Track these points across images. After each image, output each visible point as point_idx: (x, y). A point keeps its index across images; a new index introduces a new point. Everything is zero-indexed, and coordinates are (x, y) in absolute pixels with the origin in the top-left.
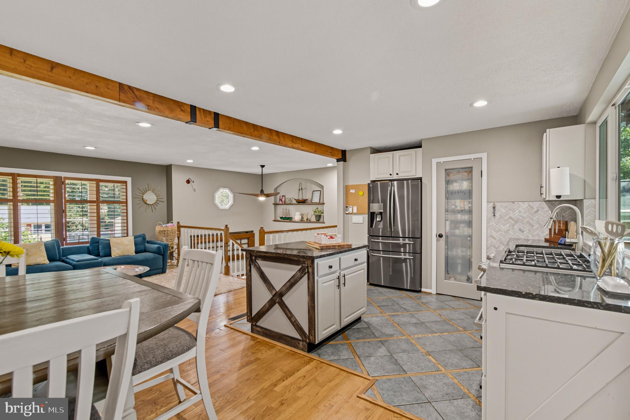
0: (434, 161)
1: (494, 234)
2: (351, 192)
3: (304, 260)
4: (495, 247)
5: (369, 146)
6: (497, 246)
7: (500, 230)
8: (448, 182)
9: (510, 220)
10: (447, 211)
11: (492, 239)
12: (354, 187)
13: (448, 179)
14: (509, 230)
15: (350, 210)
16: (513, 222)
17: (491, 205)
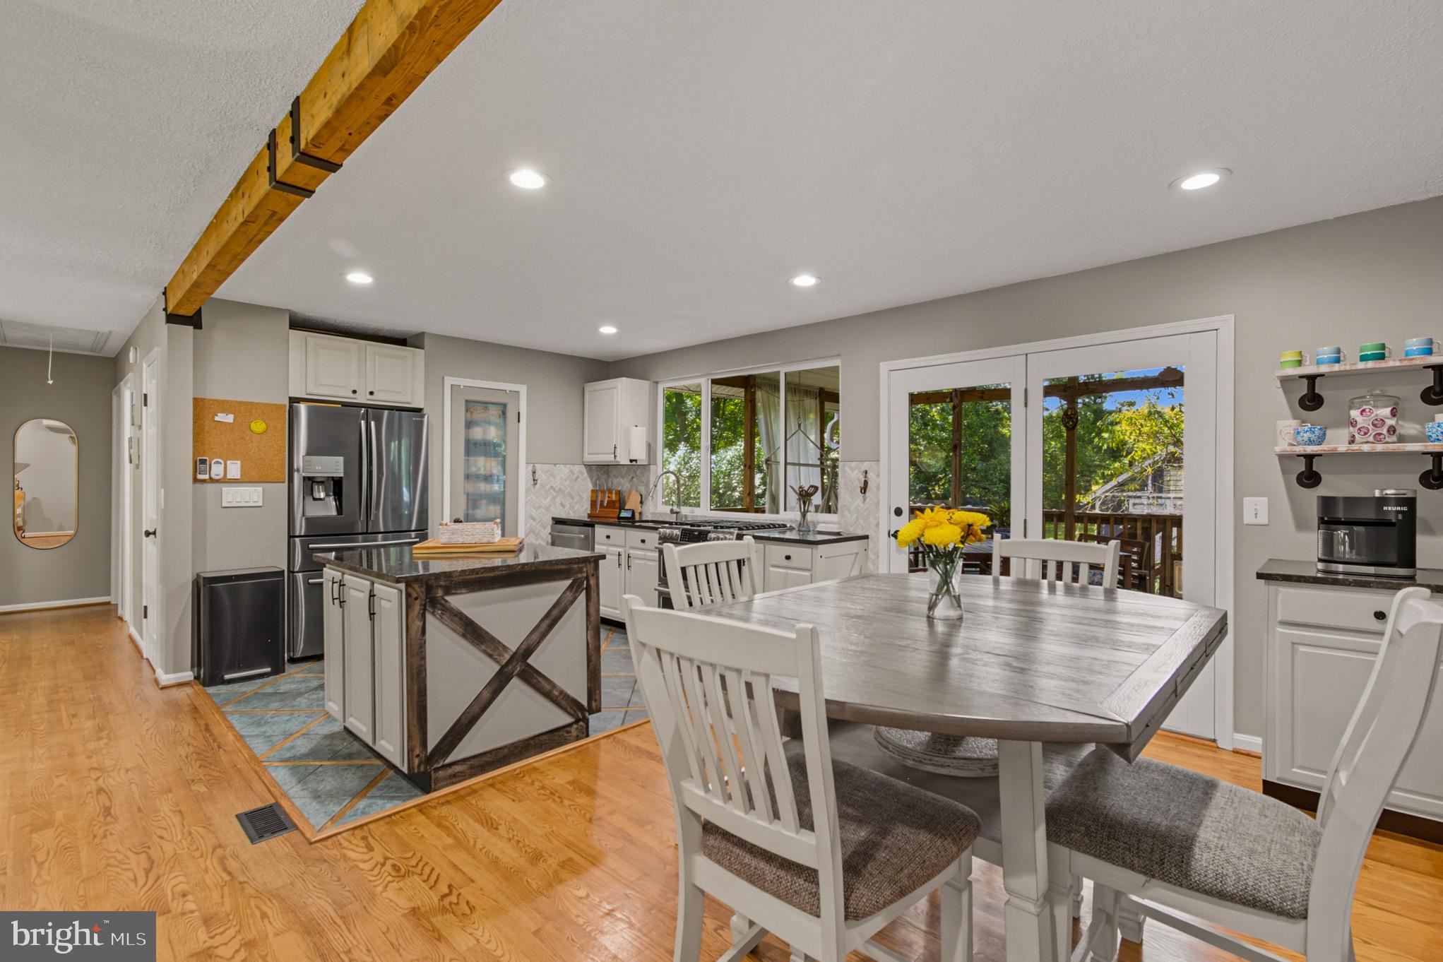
0: (449, 381)
1: (534, 513)
2: (217, 419)
3: (580, 565)
4: (534, 532)
5: (289, 308)
6: (537, 531)
7: (540, 506)
8: (469, 424)
9: (552, 491)
10: (467, 477)
11: (532, 521)
12: (225, 406)
13: (469, 419)
14: (550, 506)
15: (217, 471)
16: (555, 494)
17: (530, 468)
